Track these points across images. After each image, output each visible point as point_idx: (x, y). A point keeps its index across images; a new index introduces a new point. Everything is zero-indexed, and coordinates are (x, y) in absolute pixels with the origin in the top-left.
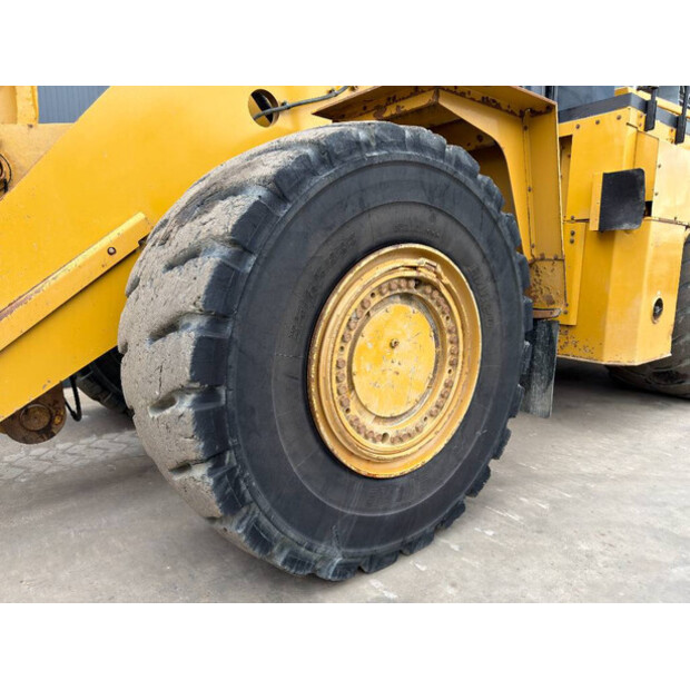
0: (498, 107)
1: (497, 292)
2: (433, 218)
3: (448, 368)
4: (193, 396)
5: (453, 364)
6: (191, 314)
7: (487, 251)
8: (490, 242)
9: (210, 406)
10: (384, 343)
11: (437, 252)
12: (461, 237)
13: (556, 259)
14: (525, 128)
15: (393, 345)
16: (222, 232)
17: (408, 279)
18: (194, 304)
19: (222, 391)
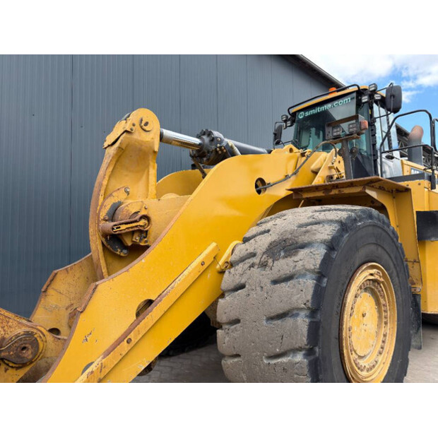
0: (384, 190)
1: (400, 283)
2: (377, 249)
3: (384, 325)
4: (304, 352)
5: (386, 323)
6: (302, 309)
7: (395, 263)
8: (396, 258)
9: (312, 357)
10: (361, 315)
11: (380, 266)
12: (386, 257)
13: (415, 261)
14: (394, 198)
15: (364, 316)
16: (313, 267)
17: (369, 280)
18: (305, 304)
19: (317, 349)
